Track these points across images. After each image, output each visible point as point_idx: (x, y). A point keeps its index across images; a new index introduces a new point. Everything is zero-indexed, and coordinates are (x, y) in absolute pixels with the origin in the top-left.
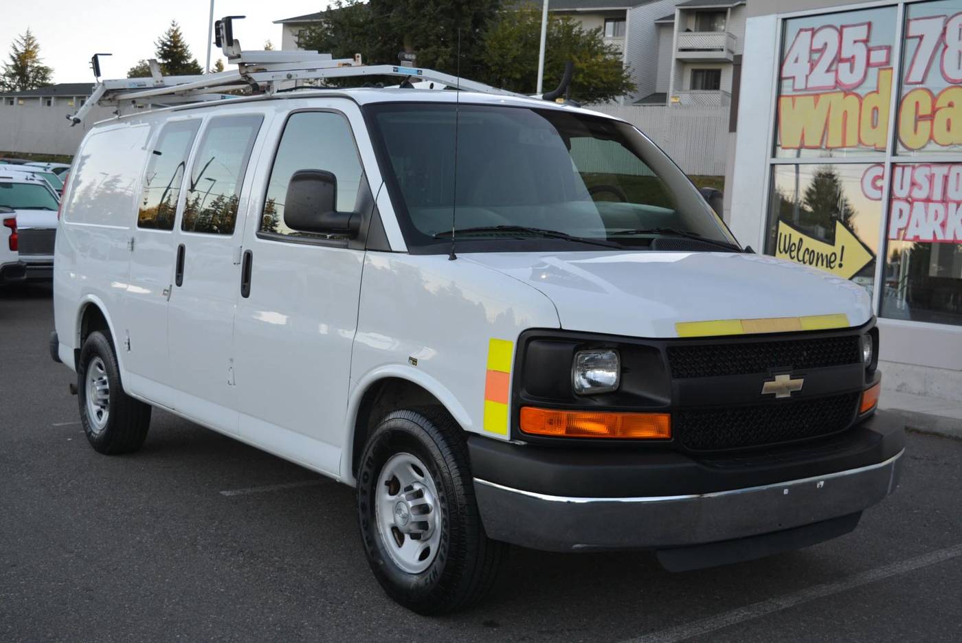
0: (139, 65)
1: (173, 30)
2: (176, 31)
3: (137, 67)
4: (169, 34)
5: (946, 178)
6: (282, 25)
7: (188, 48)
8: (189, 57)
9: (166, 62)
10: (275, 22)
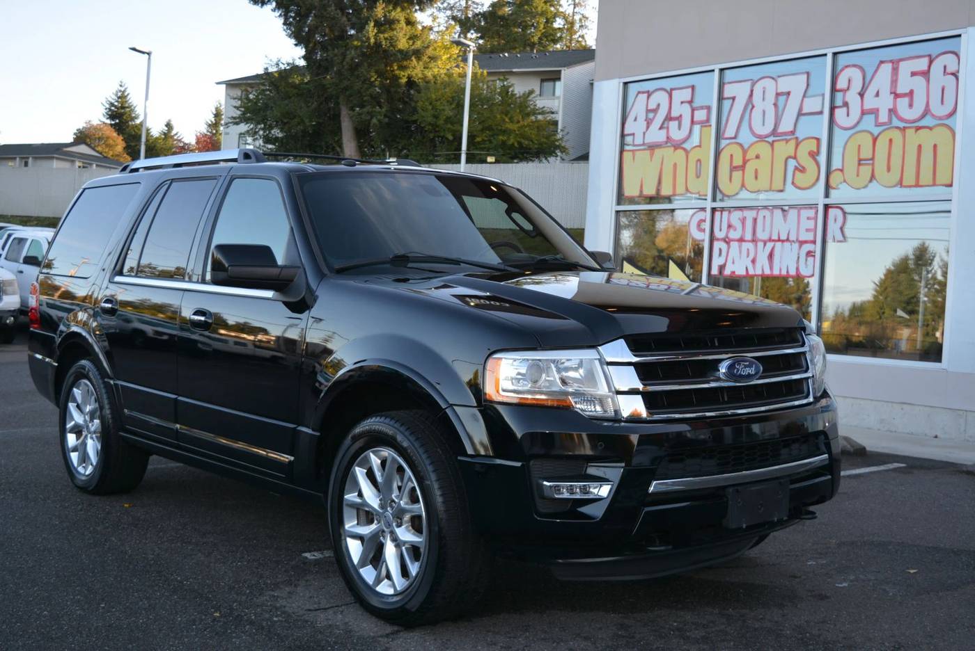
0: (85, 125)
1: (120, 91)
2: (124, 92)
3: (84, 127)
4: (116, 95)
5: (755, 220)
6: (224, 86)
7: (136, 109)
8: (136, 118)
9: (113, 122)
10: (218, 83)
